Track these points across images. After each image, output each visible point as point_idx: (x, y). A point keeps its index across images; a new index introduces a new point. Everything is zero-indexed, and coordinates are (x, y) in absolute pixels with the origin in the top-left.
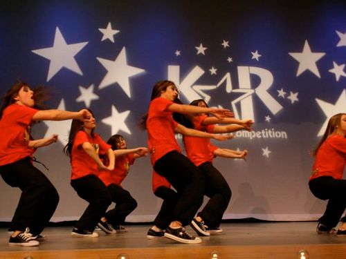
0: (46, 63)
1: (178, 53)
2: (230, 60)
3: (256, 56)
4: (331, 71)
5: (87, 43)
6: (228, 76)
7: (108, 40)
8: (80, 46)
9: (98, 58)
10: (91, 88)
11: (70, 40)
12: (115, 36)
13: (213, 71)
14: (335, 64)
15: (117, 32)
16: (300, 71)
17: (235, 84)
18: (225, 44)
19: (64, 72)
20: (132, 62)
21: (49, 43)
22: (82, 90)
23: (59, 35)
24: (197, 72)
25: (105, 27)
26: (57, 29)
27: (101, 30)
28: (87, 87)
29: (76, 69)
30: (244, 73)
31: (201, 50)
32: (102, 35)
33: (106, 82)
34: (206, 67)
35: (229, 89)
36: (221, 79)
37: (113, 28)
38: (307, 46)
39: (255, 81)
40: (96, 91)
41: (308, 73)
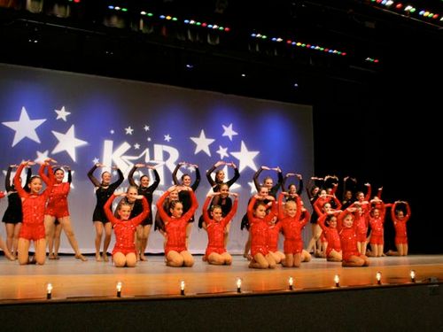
0: (12, 133)
1: (112, 132)
2: (149, 139)
3: (168, 138)
4: (218, 152)
5: (45, 120)
6: (147, 151)
7: (61, 119)
8: (40, 122)
9: (53, 132)
10: (46, 153)
11: (32, 117)
12: (67, 117)
13: (137, 146)
14: (221, 147)
15: (68, 113)
16: (197, 151)
17: (152, 157)
18: (147, 128)
19: (26, 140)
20: (79, 135)
21: (16, 118)
22: (39, 154)
23: (24, 113)
24: (125, 146)
25: (60, 109)
26: (23, 108)
27: (57, 111)
28: (43, 152)
29: (36, 138)
30: (159, 149)
31: (129, 131)
32: (57, 115)
33: (57, 150)
34: (132, 144)
35: (147, 160)
36: (141, 152)
37: (66, 111)
38: (203, 133)
39: (166, 156)
40: (49, 155)
41: (202, 153)
